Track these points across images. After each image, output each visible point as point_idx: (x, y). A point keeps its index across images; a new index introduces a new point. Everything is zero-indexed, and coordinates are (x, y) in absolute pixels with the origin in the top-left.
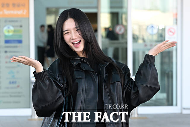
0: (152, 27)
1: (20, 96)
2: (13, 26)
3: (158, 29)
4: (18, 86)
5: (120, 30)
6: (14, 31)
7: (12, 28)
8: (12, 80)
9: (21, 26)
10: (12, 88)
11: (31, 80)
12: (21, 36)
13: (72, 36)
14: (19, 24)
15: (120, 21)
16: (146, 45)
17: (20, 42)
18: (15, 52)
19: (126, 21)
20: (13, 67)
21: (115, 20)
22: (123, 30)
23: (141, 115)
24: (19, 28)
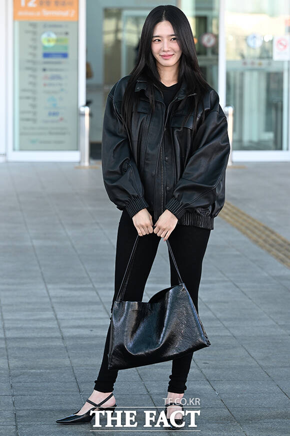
0: (254, 37)
1: (64, 134)
2: (56, 33)
3: (264, 42)
4: (61, 119)
5: (209, 41)
6: (57, 40)
7: (53, 36)
8: (52, 111)
9: (67, 34)
10: (53, 122)
11: (80, 111)
12: (66, 48)
13: (163, 47)
14: (63, 30)
15: (209, 29)
16: (245, 63)
17: (65, 55)
18: (57, 70)
19: (218, 28)
20: (55, 92)
21: (202, 27)
22: (212, 41)
23: (237, 163)
24: (63, 37)
